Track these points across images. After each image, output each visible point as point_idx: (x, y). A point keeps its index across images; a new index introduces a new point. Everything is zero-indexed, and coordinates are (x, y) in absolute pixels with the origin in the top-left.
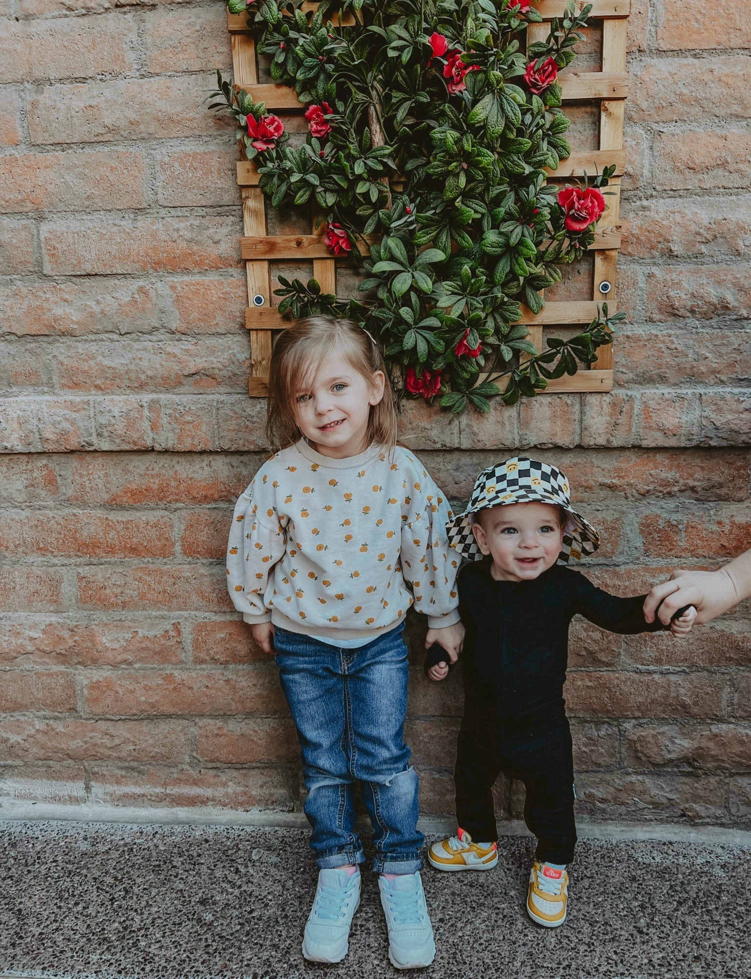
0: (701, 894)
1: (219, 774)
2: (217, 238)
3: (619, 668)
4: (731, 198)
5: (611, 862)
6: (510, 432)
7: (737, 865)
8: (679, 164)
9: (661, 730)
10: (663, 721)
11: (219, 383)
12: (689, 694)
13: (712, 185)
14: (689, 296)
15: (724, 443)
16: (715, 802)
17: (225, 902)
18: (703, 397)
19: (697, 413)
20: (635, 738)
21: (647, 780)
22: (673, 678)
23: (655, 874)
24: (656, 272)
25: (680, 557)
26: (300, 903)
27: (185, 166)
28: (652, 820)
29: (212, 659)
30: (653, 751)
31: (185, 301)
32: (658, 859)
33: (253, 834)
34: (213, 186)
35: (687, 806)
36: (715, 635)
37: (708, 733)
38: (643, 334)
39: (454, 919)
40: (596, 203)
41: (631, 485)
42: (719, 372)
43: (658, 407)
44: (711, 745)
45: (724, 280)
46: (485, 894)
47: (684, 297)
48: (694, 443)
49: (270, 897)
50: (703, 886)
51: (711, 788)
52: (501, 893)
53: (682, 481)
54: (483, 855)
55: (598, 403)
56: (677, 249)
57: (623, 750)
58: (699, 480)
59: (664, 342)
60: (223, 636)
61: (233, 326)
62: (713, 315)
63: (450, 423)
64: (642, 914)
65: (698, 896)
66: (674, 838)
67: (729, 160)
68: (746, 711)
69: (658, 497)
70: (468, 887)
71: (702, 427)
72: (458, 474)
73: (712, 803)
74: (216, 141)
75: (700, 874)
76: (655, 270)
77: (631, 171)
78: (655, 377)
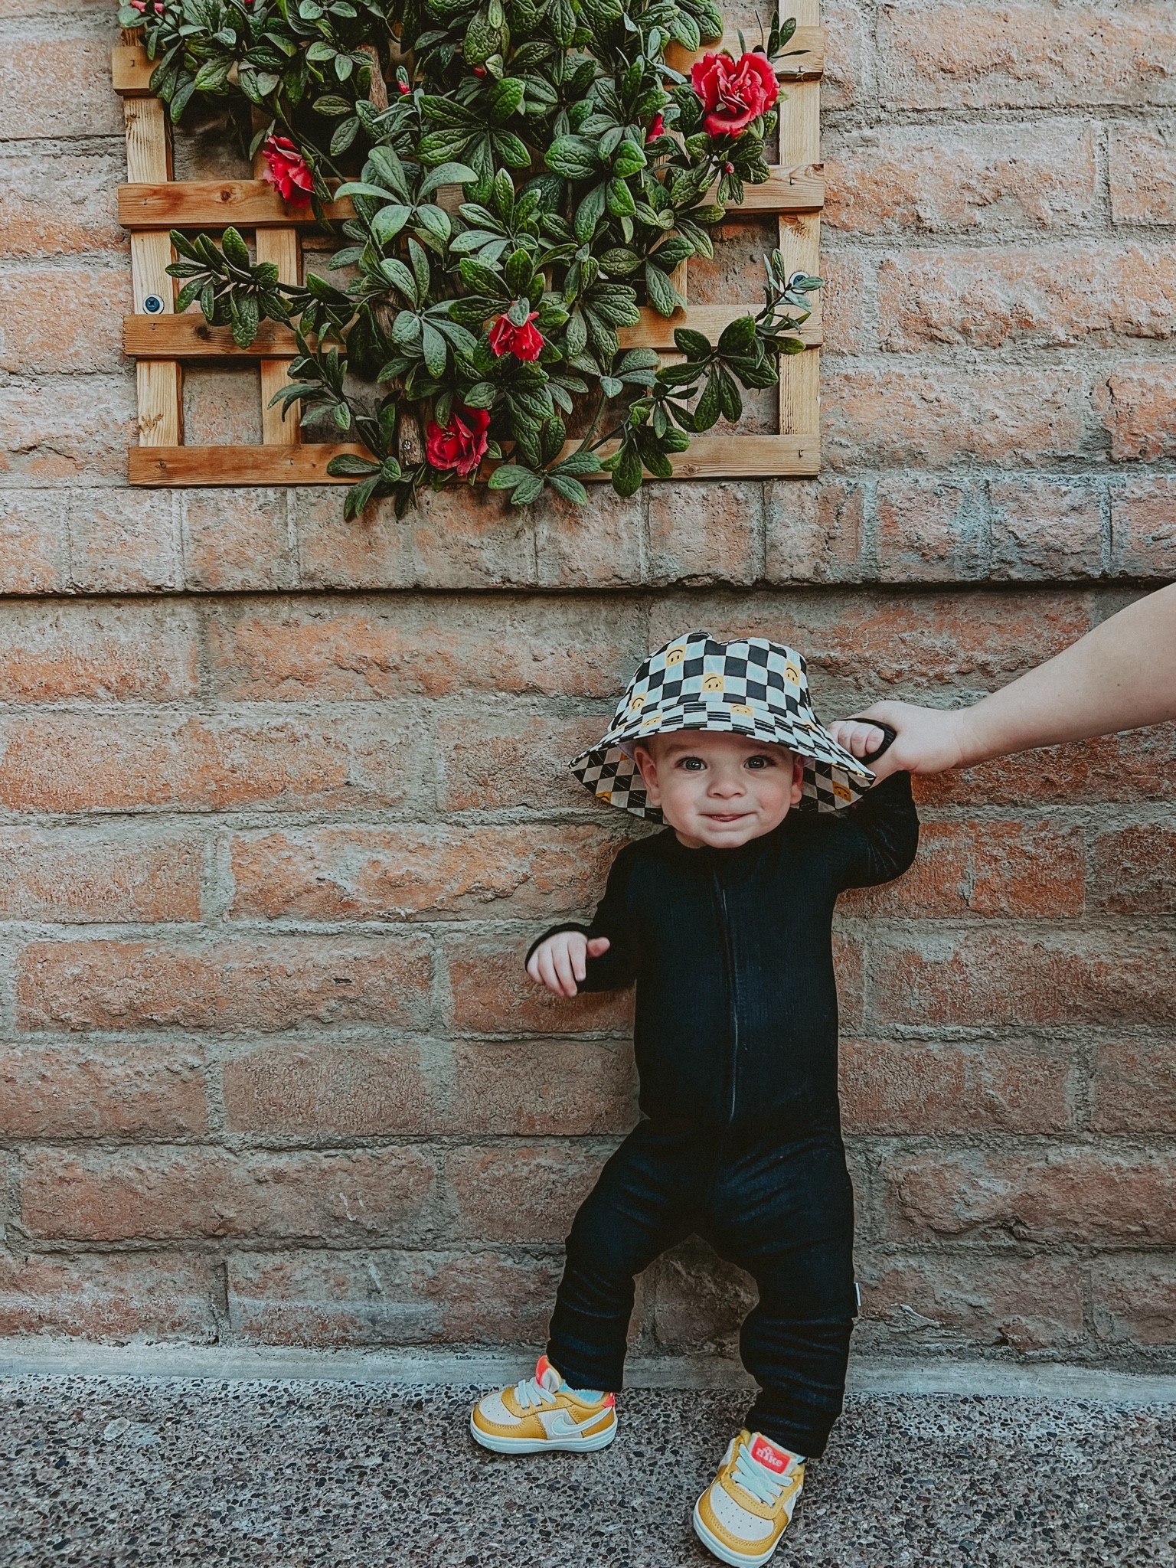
0: (1034, 1499)
1: (66, 1264)
2: (79, 194)
3: (861, 1031)
4: (1022, 125)
5: (853, 1436)
6: (631, 552)
7: (1110, 1439)
8: (925, 64)
9: (950, 1160)
10: (954, 1141)
11: (79, 468)
12: (1000, 1083)
13: (987, 102)
14: (957, 302)
15: (1037, 576)
16: (1064, 1312)
17: (12, 1525)
18: (992, 487)
19: (982, 515)
20: (901, 1177)
21: (927, 1267)
22: (967, 1050)
23: (940, 1459)
24: (894, 259)
25: (968, 803)
26: (175, 1526)
27: (26, 67)
28: (940, 1353)
29: (56, 1020)
30: (935, 1204)
31: (16, 309)
32: (949, 1431)
33: (122, 1390)
34: (75, 101)
35: (1009, 1320)
36: (1044, 961)
37: (1042, 1164)
38: (877, 373)
39: (499, 1558)
40: (759, 79)
41: (866, 661)
42: (1019, 445)
43: (907, 505)
44: (1049, 1188)
45: (1019, 274)
46: (579, 1504)
47: (948, 303)
48: (979, 575)
49: (113, 1515)
50: (1038, 1481)
51: (1055, 1281)
52: (612, 1502)
53: (962, 654)
54: (583, 1417)
55: (794, 498)
56: (932, 216)
57: (877, 1203)
58: (996, 652)
59: (915, 389)
60: (76, 971)
61: (108, 358)
62: (1002, 339)
63: (517, 536)
64: (906, 1541)
65: (1027, 1503)
66: (983, 1390)
67: (1014, 56)
68: (1113, 1119)
69: (917, 685)
70: (545, 1492)
71: (992, 542)
72: (539, 642)
73: (1060, 1315)
74: (84, 22)
75: (1034, 1459)
76: (891, 255)
77: (840, 76)
78: (902, 454)
